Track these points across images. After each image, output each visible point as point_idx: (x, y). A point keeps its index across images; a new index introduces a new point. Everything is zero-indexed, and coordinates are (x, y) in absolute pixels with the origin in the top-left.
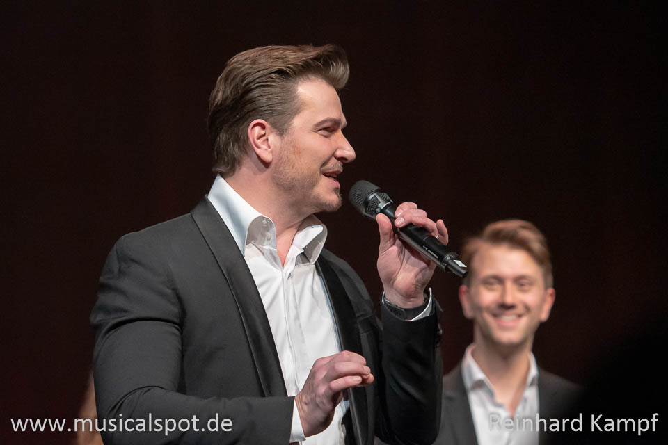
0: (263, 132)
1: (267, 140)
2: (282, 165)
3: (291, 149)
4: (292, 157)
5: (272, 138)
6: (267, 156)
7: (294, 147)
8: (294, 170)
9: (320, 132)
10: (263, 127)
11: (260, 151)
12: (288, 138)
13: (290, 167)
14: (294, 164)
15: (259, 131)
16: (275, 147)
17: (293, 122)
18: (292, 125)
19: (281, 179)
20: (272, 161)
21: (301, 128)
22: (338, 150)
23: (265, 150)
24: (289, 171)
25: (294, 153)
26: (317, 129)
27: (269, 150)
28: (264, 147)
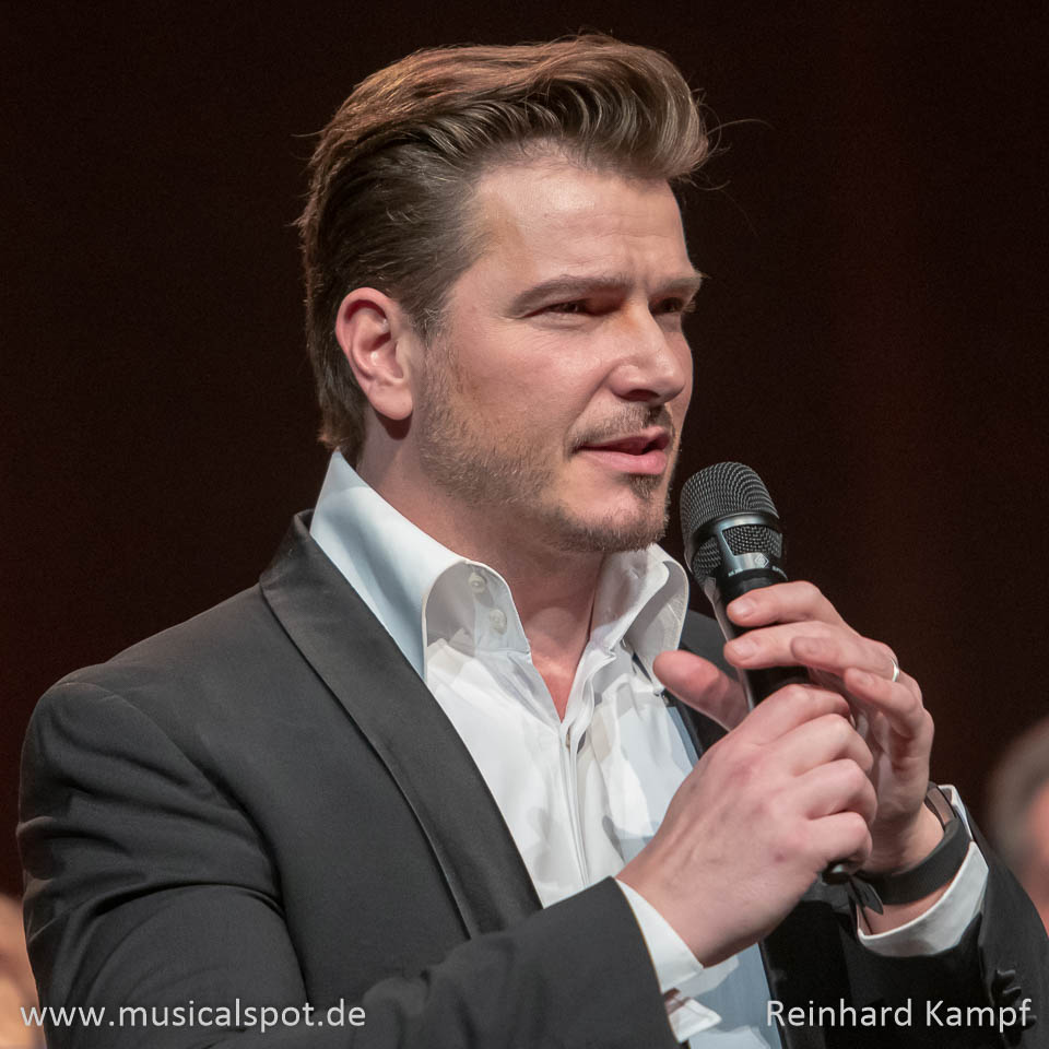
0: (379, 328)
1: (395, 350)
2: (435, 425)
3: (450, 375)
4: (456, 401)
5: (405, 348)
7: (457, 370)
8: (468, 443)
10: (380, 313)
11: (371, 388)
12: (440, 344)
13: (454, 433)
14: (464, 423)
15: (366, 325)
16: (413, 370)
17: (453, 292)
18: (450, 304)
19: (444, 467)
20: (411, 414)
21: (474, 309)
22: (621, 370)
23: (388, 383)
24: (456, 443)
25: (460, 390)
26: (528, 311)
27: (398, 381)
28: (386, 374)
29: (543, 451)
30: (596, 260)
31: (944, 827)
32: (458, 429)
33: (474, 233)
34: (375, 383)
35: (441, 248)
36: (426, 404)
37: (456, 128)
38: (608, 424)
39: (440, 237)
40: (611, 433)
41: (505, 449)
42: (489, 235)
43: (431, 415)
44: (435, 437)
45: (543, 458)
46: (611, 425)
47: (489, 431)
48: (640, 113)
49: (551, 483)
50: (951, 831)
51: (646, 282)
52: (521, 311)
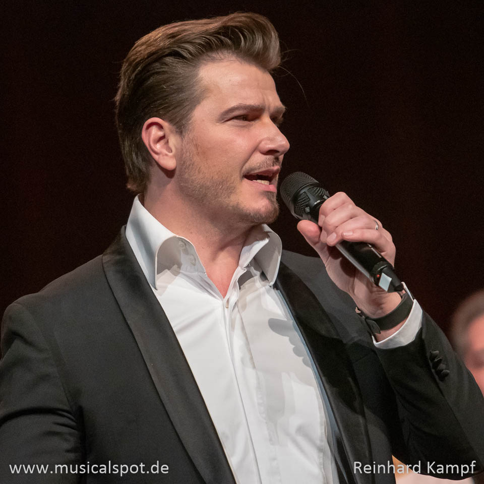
0: (161, 134)
1: (168, 142)
2: (187, 171)
3: (193, 149)
4: (196, 159)
5: (173, 140)
6: (169, 162)
7: (196, 146)
8: (201, 176)
9: (229, 123)
10: (160, 127)
11: (159, 158)
12: (188, 136)
13: (195, 172)
14: (200, 168)
15: (155, 132)
16: (176, 149)
17: (193, 115)
18: (192, 119)
19: (189, 188)
20: (176, 167)
21: (203, 120)
22: (263, 143)
23: (166, 155)
24: (195, 177)
25: (198, 154)
26: (226, 120)
27: (170, 154)
28: (165, 151)
29: (233, 178)
30: (251, 99)
31: (402, 297)
32: (197, 171)
33: (200, 90)
34: (161, 156)
35: (187, 97)
36: (182, 162)
37: (190, 48)
38: (258, 165)
39: (186, 93)
40: (259, 168)
41: (217, 177)
42: (206, 91)
43: (185, 167)
44: (186, 176)
45: (232, 180)
46: (260, 165)
47: (210, 170)
48: (263, 39)
49: (235, 191)
50: (405, 297)
51: (269, 108)
52: (223, 119)
